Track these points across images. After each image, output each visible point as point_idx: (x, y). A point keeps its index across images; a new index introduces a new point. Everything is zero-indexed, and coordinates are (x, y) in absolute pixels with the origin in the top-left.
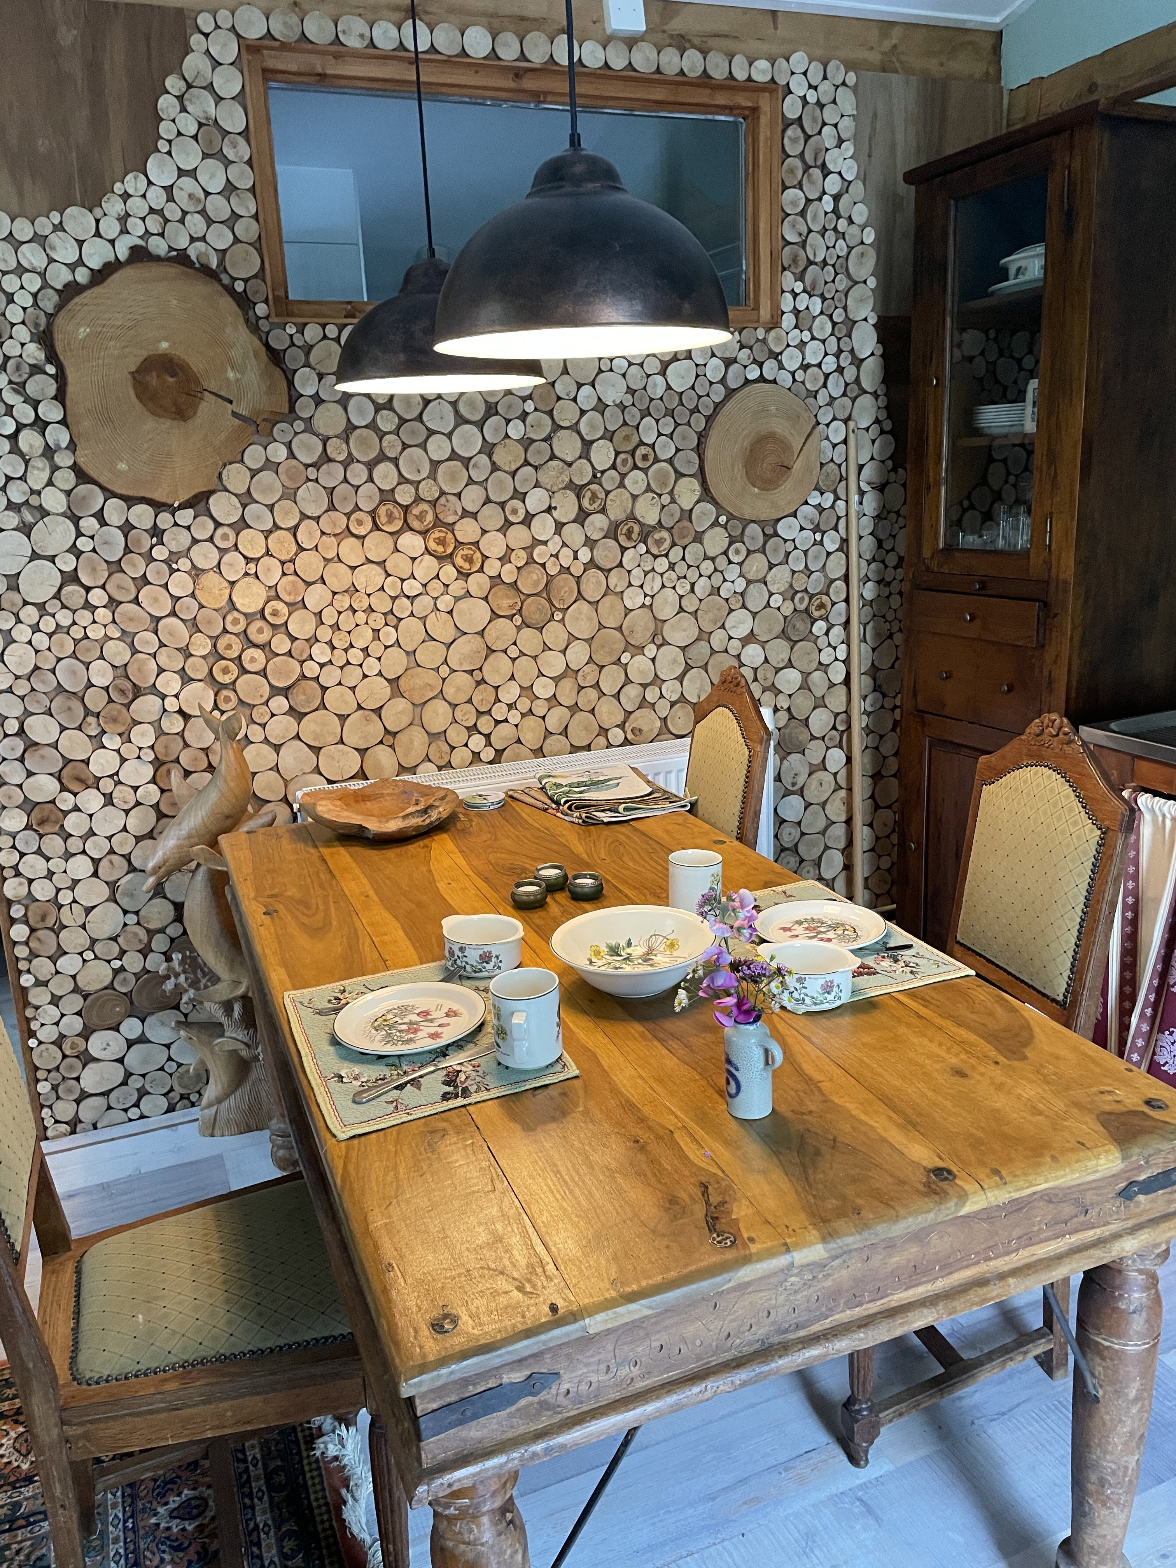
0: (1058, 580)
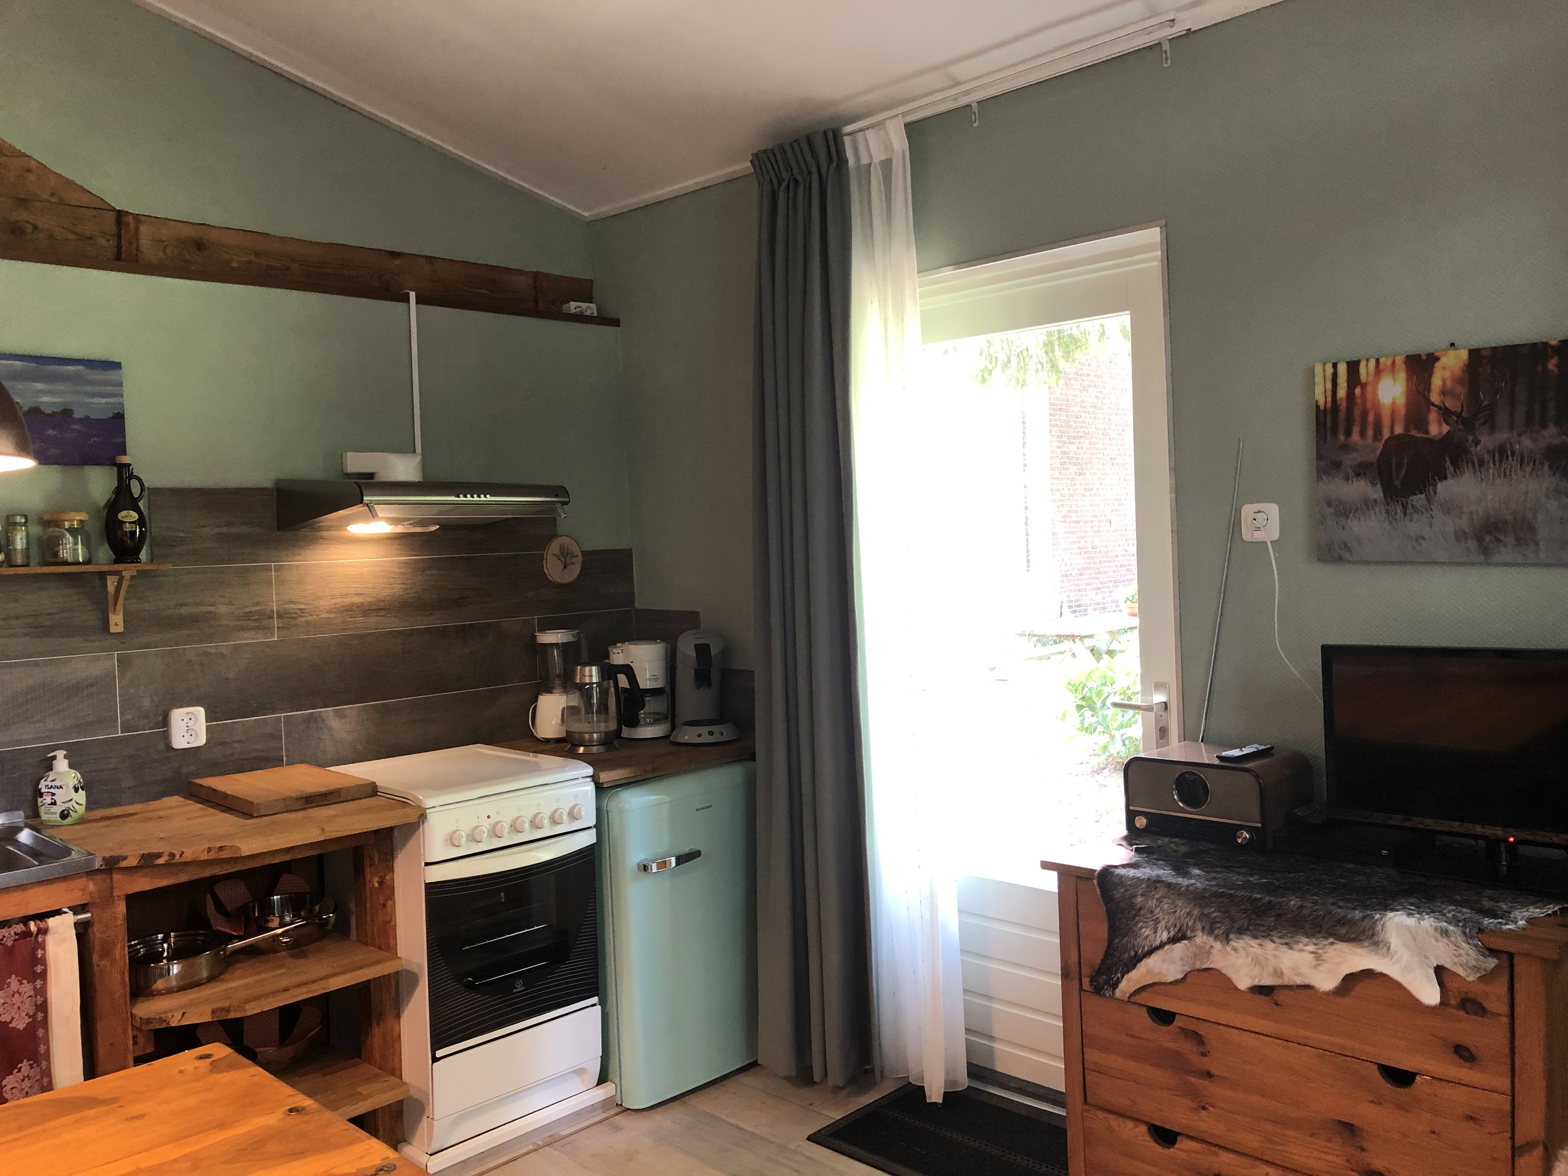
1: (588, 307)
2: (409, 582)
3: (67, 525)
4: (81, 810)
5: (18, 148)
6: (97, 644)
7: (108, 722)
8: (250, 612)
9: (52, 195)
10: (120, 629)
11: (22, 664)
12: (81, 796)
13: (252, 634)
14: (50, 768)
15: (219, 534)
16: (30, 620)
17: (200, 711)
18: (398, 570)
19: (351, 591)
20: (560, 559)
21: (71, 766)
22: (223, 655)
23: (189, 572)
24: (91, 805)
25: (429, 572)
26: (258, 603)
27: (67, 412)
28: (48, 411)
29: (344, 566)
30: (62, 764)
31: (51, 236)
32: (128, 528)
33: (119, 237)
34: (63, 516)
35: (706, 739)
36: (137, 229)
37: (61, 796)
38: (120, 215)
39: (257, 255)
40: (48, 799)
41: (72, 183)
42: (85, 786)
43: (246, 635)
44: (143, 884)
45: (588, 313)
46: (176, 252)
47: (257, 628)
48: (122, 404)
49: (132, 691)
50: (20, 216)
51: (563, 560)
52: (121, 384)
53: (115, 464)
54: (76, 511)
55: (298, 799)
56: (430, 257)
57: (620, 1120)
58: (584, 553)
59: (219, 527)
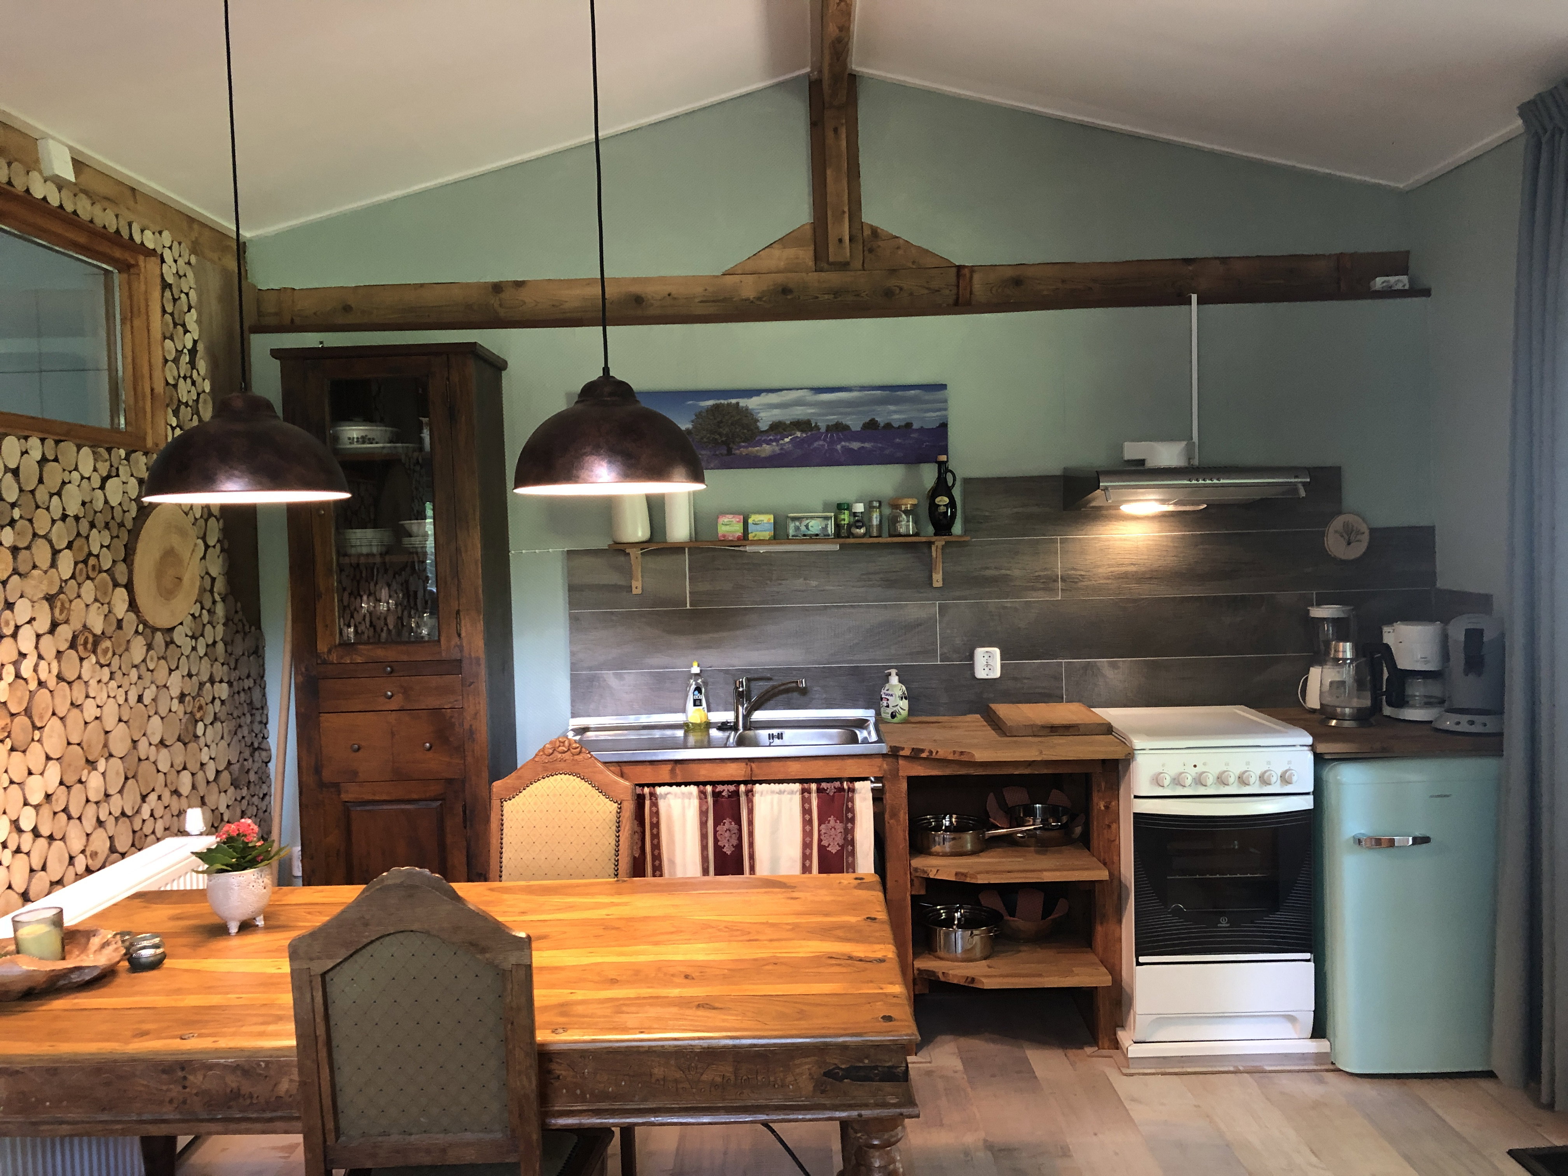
0: (471, 658)
1: (1398, 281)
2: (1182, 555)
3: (903, 508)
4: (904, 713)
5: (890, 232)
6: (925, 595)
7: (930, 653)
8: (1039, 576)
9: (914, 263)
10: (940, 584)
11: (876, 606)
12: (904, 704)
13: (1040, 593)
14: (888, 681)
15: (1017, 513)
16: (881, 576)
17: (997, 651)
18: (1172, 544)
19: (1127, 562)
20: (1342, 536)
21: (900, 681)
22: (1016, 610)
23: (992, 543)
24: (911, 711)
25: (1201, 547)
26: (1046, 569)
27: (909, 425)
28: (896, 425)
29: (1121, 540)
30: (894, 680)
31: (911, 294)
32: (942, 509)
33: (958, 286)
34: (900, 502)
35: (1464, 727)
36: (971, 278)
37: (892, 701)
38: (960, 268)
39: (1063, 281)
40: (885, 703)
41: (927, 251)
42: (908, 696)
43: (1035, 594)
44: (920, 770)
45: (1399, 287)
46: (1000, 290)
47: (1043, 589)
48: (946, 417)
49: (949, 631)
50: (892, 282)
51: (1347, 537)
52: (946, 401)
53: (937, 462)
54: (909, 497)
55: (1043, 727)
56: (1223, 258)
57: (1330, 1077)
58: (1372, 531)
59: (1016, 507)
